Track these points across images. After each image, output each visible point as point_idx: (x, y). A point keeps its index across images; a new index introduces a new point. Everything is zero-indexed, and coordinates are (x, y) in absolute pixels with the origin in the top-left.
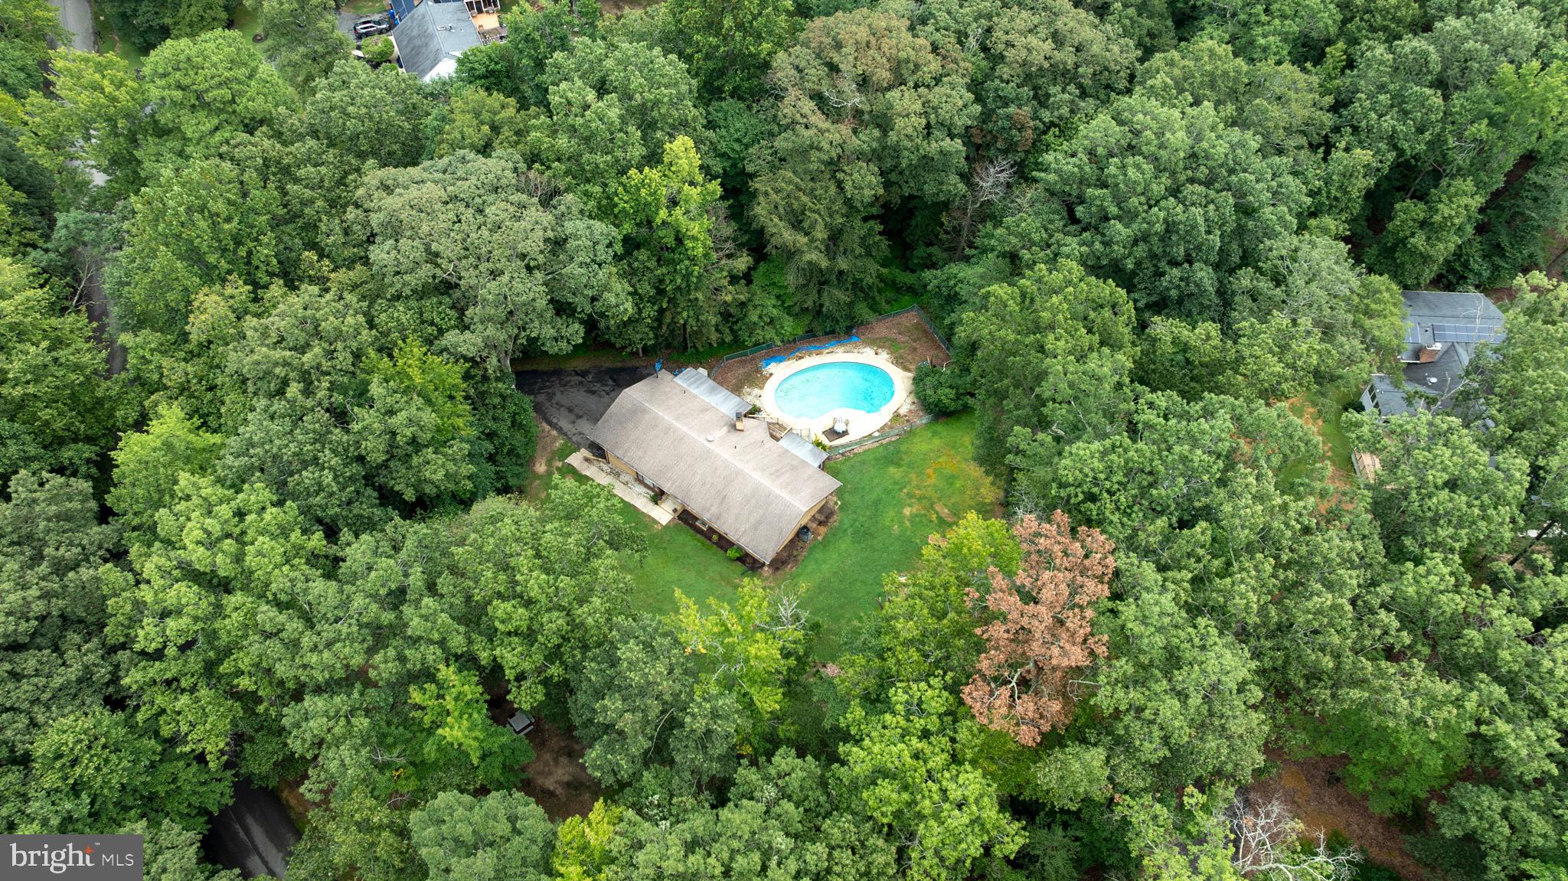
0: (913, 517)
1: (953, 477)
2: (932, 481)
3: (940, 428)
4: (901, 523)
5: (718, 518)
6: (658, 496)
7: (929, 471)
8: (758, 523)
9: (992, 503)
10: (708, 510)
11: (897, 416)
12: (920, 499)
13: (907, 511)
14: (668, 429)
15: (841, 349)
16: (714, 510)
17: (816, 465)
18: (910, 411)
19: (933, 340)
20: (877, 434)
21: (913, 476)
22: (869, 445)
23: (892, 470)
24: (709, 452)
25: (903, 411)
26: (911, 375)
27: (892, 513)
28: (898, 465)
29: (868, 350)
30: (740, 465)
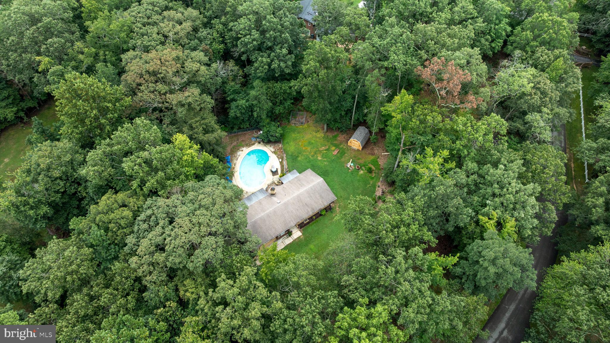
0: (322, 157)
1: (309, 142)
2: (309, 149)
3: (285, 141)
4: (324, 161)
5: (313, 209)
6: (289, 233)
7: (304, 148)
8: (321, 196)
9: (325, 135)
10: (308, 211)
11: (274, 152)
12: (316, 154)
13: (319, 158)
14: (268, 216)
15: (235, 161)
16: (309, 210)
17: (298, 174)
18: (274, 148)
19: (240, 135)
20: (280, 160)
21: (304, 153)
22: (285, 163)
23: (299, 159)
24: (285, 204)
25: (273, 150)
26: (257, 144)
27: (319, 163)
28: (298, 157)
29: (238, 153)
30: (295, 195)
